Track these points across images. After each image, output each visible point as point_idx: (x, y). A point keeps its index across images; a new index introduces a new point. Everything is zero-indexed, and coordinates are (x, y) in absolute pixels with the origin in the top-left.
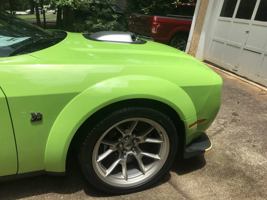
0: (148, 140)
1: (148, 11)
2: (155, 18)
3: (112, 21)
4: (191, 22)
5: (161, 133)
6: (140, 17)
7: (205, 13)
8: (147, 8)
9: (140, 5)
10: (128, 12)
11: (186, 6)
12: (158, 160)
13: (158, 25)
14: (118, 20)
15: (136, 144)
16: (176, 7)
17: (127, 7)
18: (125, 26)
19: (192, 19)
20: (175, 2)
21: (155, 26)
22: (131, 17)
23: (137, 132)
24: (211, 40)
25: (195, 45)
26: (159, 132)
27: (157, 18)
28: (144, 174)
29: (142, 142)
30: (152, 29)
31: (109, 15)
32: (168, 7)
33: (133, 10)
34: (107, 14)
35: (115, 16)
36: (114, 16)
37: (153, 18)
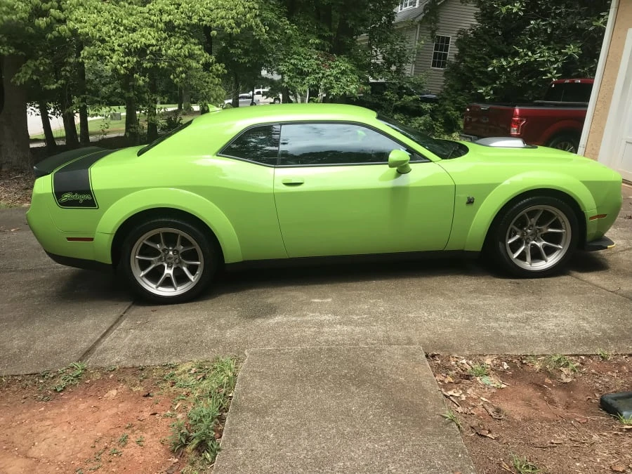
0: (550, 230)
1: (492, 92)
2: (517, 110)
3: (420, 116)
4: (585, 112)
5: (564, 221)
6: (489, 109)
7: (610, 99)
8: (489, 88)
9: (473, 82)
10: (448, 97)
11: (573, 84)
12: (560, 249)
13: (521, 121)
14: (433, 113)
15: (539, 234)
16: (553, 86)
17: (446, 87)
18: (442, 123)
19: (587, 106)
20: (549, 75)
21: (517, 123)
22: (468, 110)
23: (540, 223)
24: (624, 142)
25: (594, 152)
26: (561, 221)
27: (520, 110)
28: (546, 261)
29: (545, 231)
30: (512, 129)
31: (415, 105)
32: (533, 84)
33: (459, 92)
34: (412, 103)
35: (427, 106)
36: (424, 107)
37: (514, 110)
